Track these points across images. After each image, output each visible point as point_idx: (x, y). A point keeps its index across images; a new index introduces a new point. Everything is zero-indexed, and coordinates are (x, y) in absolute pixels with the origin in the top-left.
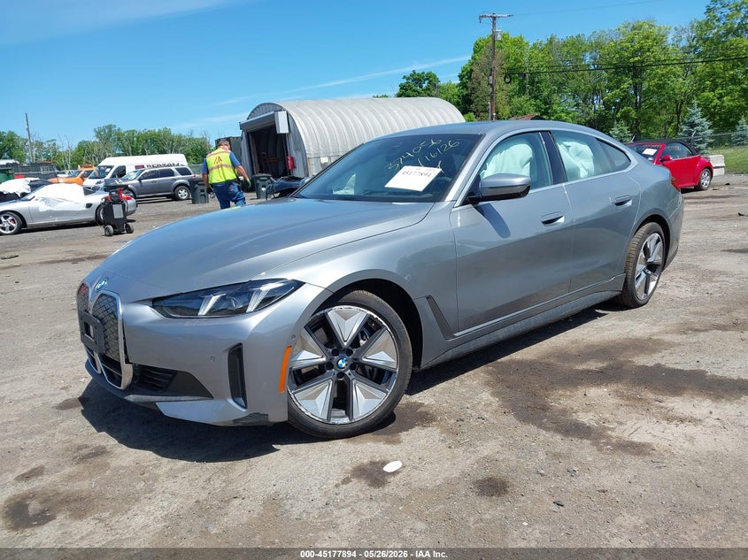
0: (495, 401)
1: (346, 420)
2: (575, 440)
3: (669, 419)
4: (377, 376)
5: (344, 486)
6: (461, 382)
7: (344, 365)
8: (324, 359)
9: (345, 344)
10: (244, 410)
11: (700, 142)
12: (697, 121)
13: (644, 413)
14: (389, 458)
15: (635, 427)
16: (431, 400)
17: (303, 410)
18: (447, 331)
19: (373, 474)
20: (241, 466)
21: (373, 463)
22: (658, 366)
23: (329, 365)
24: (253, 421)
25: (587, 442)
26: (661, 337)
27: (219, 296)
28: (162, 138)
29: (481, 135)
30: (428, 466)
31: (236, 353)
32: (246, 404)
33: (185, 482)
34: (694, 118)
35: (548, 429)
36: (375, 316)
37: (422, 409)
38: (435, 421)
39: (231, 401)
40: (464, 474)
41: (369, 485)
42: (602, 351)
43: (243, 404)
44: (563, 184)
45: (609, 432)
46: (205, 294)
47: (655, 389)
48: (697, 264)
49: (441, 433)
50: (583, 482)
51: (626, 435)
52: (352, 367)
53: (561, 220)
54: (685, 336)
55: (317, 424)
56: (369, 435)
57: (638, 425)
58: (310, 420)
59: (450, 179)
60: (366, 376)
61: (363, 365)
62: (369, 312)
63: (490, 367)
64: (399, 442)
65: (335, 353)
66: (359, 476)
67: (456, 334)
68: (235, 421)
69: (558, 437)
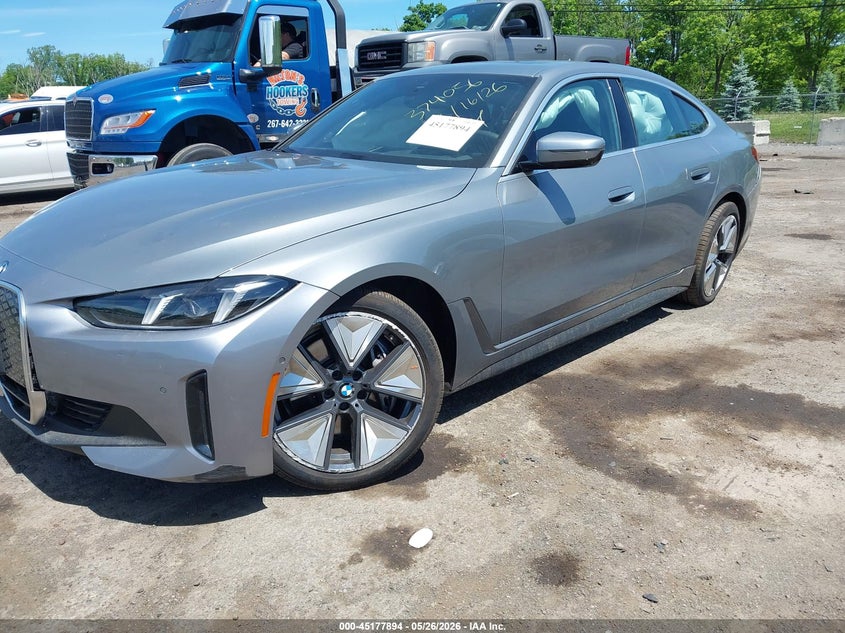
0: (547, 436)
1: (350, 467)
2: (656, 494)
3: (772, 465)
4: (395, 407)
5: (353, 568)
6: (499, 404)
7: (349, 392)
8: (320, 386)
9: (352, 364)
10: (211, 462)
11: (745, 105)
12: (742, 80)
13: (738, 455)
14: (412, 523)
15: (730, 477)
16: (463, 430)
17: (291, 454)
18: (487, 343)
19: (392, 548)
20: (206, 531)
21: (391, 531)
22: (743, 387)
23: (329, 393)
24: (224, 476)
25: (672, 498)
26: (738, 347)
27: (172, 297)
28: (114, 66)
29: (535, 79)
30: (467, 535)
31: (198, 384)
32: (213, 453)
33: (124, 559)
34: (740, 76)
35: (619, 478)
36: (395, 327)
37: (451, 444)
38: (471, 462)
39: (191, 450)
40: (517, 549)
41: (387, 566)
42: (670, 365)
43: (211, 455)
44: (634, 150)
45: (699, 484)
46: (151, 294)
47: (745, 420)
48: (761, 251)
49: (481, 482)
50: (676, 562)
51: (720, 488)
52: (361, 395)
53: (631, 198)
54: (767, 346)
55: (310, 472)
56: (384, 486)
57: (733, 474)
58: (300, 468)
59: (497, 136)
60: (380, 408)
61: (377, 393)
62: (386, 322)
63: (534, 385)
64: (422, 496)
65: (337, 376)
66: (372, 552)
67: (497, 347)
68: (197, 477)
69: (634, 490)
